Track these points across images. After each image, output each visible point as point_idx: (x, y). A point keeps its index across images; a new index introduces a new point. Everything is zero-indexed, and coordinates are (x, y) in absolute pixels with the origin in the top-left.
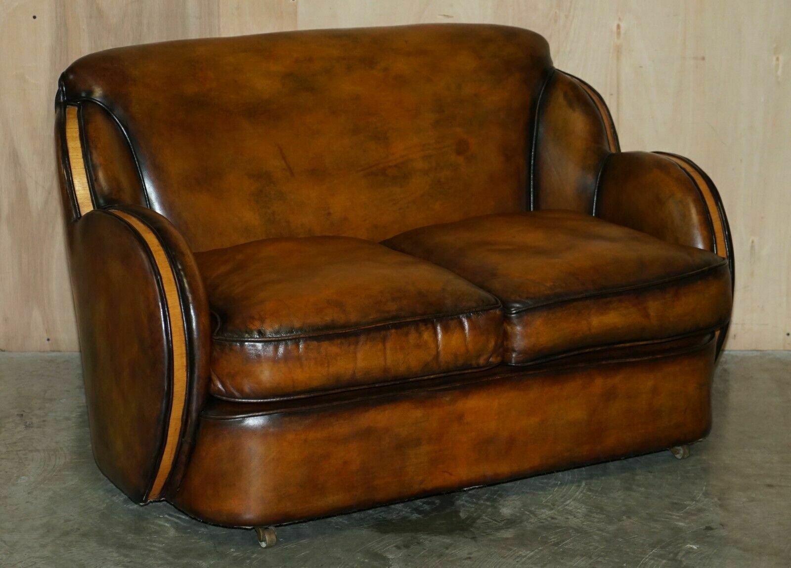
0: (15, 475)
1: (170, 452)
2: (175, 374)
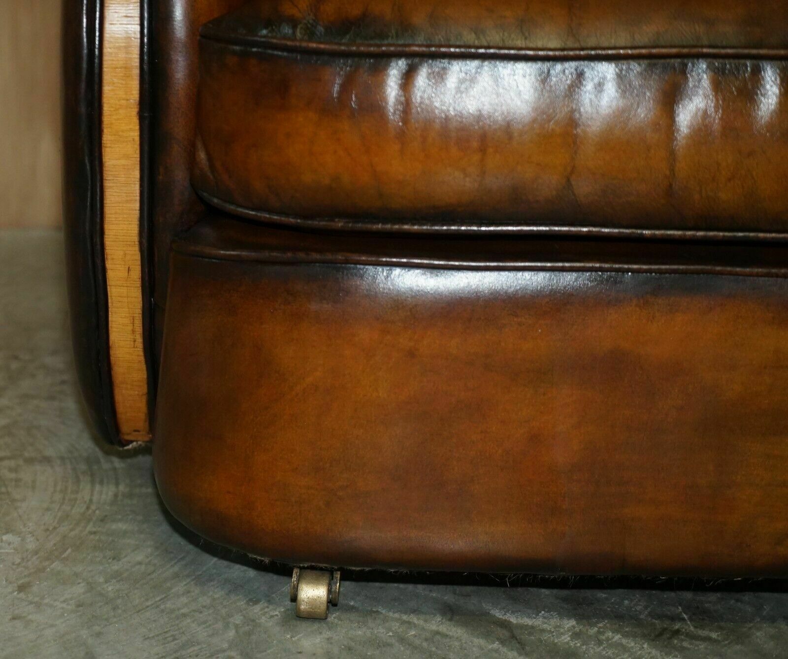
1: (130, 328)
2: (106, 120)
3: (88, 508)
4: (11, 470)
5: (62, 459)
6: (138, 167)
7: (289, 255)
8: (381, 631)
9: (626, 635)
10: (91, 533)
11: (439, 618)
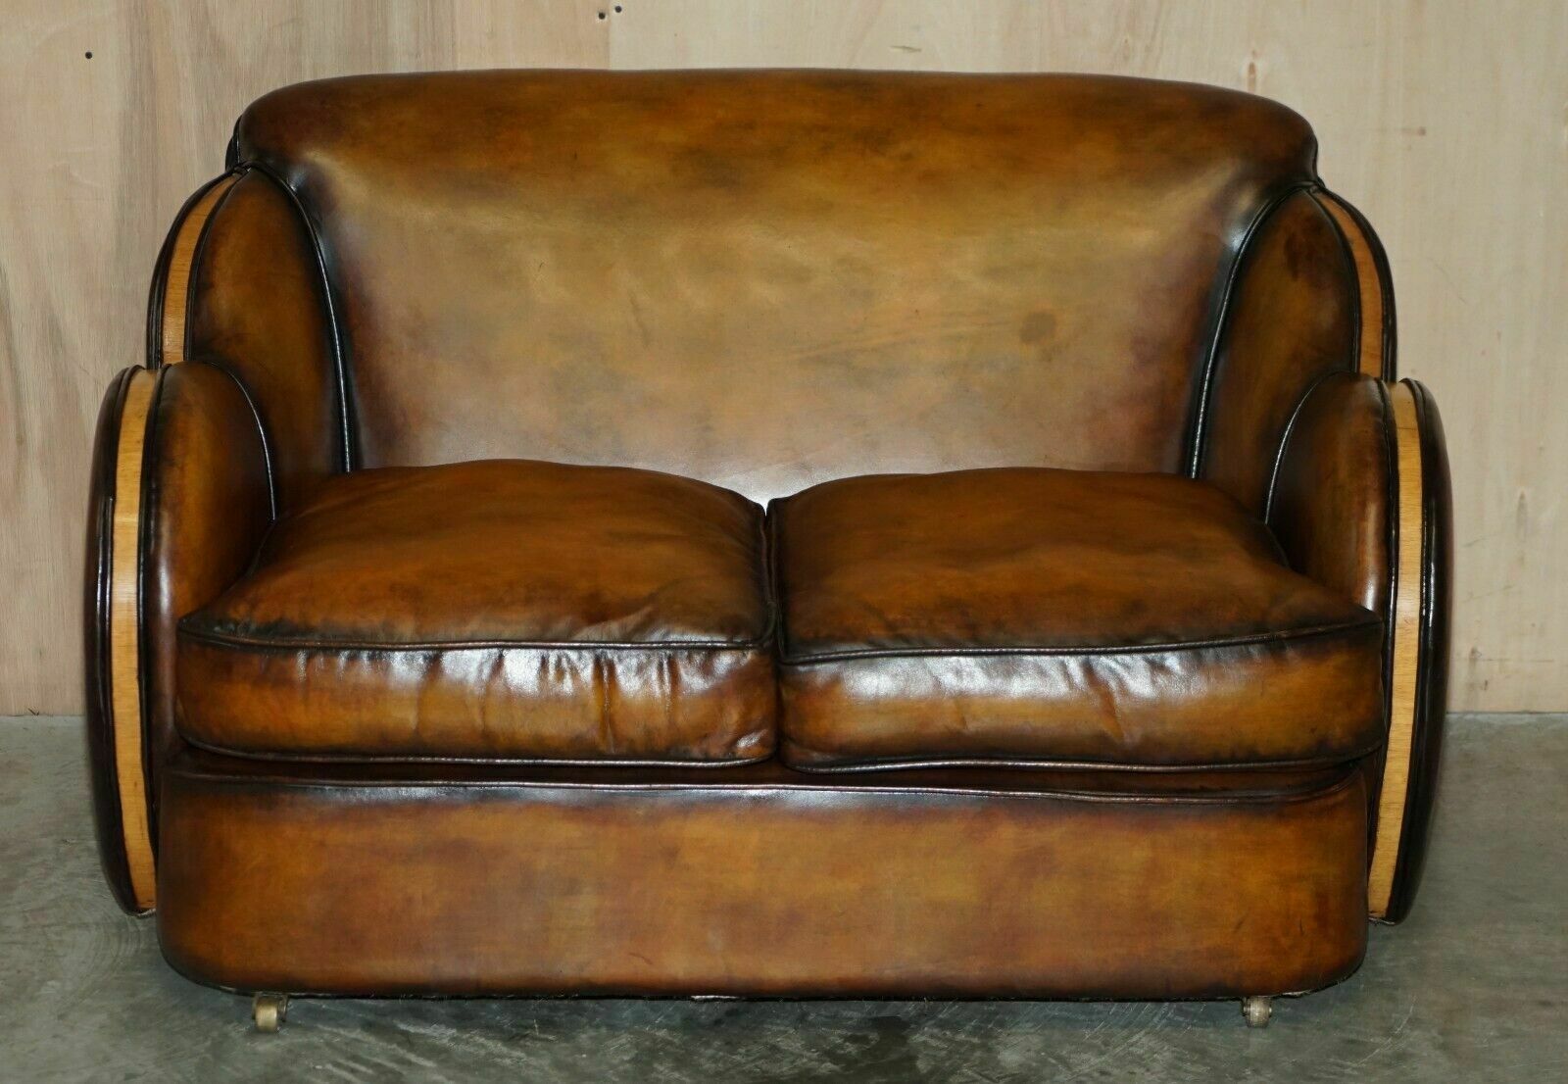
0: (37, 978)
1: (139, 826)
2: (115, 681)
3: (115, 961)
4: (57, 934)
5: (97, 924)
6: (139, 713)
7: (238, 777)
8: (315, 1039)
9: (488, 1038)
10: (116, 978)
11: (358, 1030)
